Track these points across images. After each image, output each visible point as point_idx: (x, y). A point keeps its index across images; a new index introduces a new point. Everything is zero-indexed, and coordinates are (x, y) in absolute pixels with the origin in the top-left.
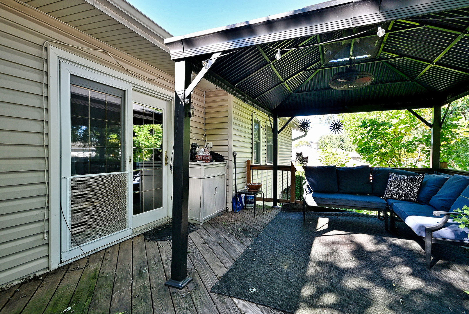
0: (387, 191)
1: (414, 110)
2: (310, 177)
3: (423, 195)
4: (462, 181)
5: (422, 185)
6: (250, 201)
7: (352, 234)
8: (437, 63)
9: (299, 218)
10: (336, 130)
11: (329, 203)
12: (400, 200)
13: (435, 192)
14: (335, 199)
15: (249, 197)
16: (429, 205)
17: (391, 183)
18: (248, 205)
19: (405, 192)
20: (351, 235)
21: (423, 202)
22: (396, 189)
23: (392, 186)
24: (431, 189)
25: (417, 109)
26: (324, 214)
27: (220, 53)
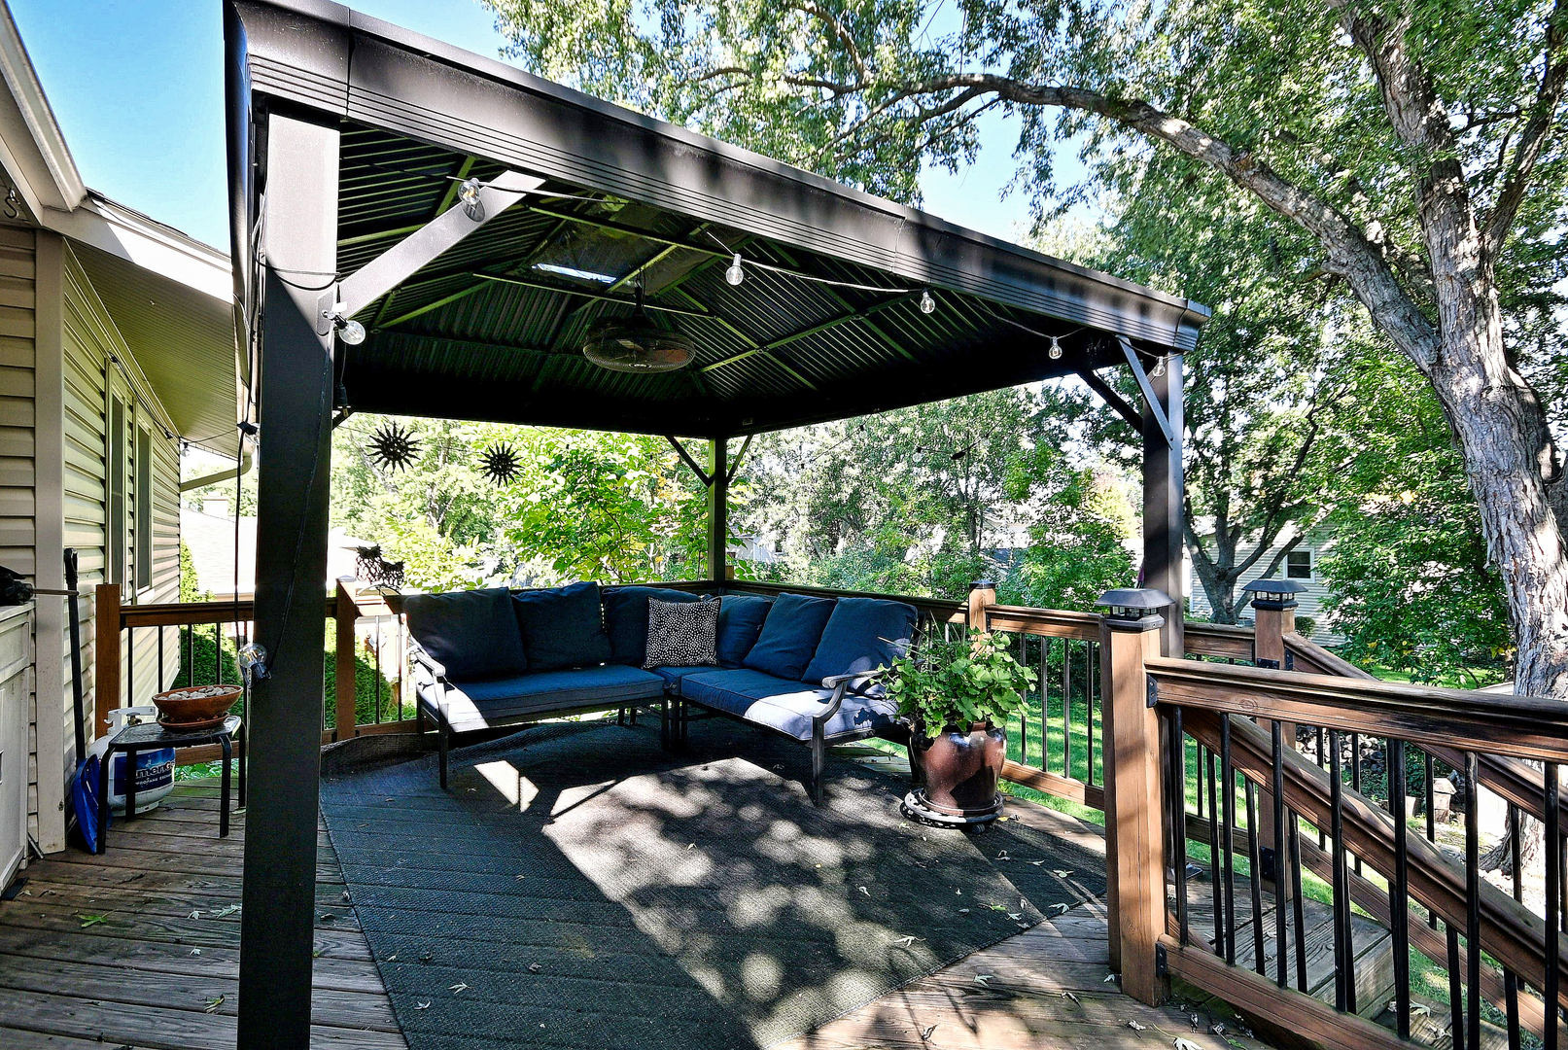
0: (652, 648)
1: (679, 439)
2: (434, 634)
3: (728, 646)
4: (806, 608)
5: (722, 624)
6: (151, 778)
7: (612, 785)
8: (773, 352)
9: (422, 788)
10: (500, 475)
11: (523, 711)
12: (681, 666)
13: (754, 637)
14: (541, 694)
15: (145, 758)
16: (743, 666)
17: (660, 625)
18: (140, 796)
19: (694, 644)
20: (611, 790)
21: (734, 664)
22: (674, 640)
23: (662, 632)
24: (741, 629)
25: (684, 439)
26: (480, 750)
27: (542, 181)
